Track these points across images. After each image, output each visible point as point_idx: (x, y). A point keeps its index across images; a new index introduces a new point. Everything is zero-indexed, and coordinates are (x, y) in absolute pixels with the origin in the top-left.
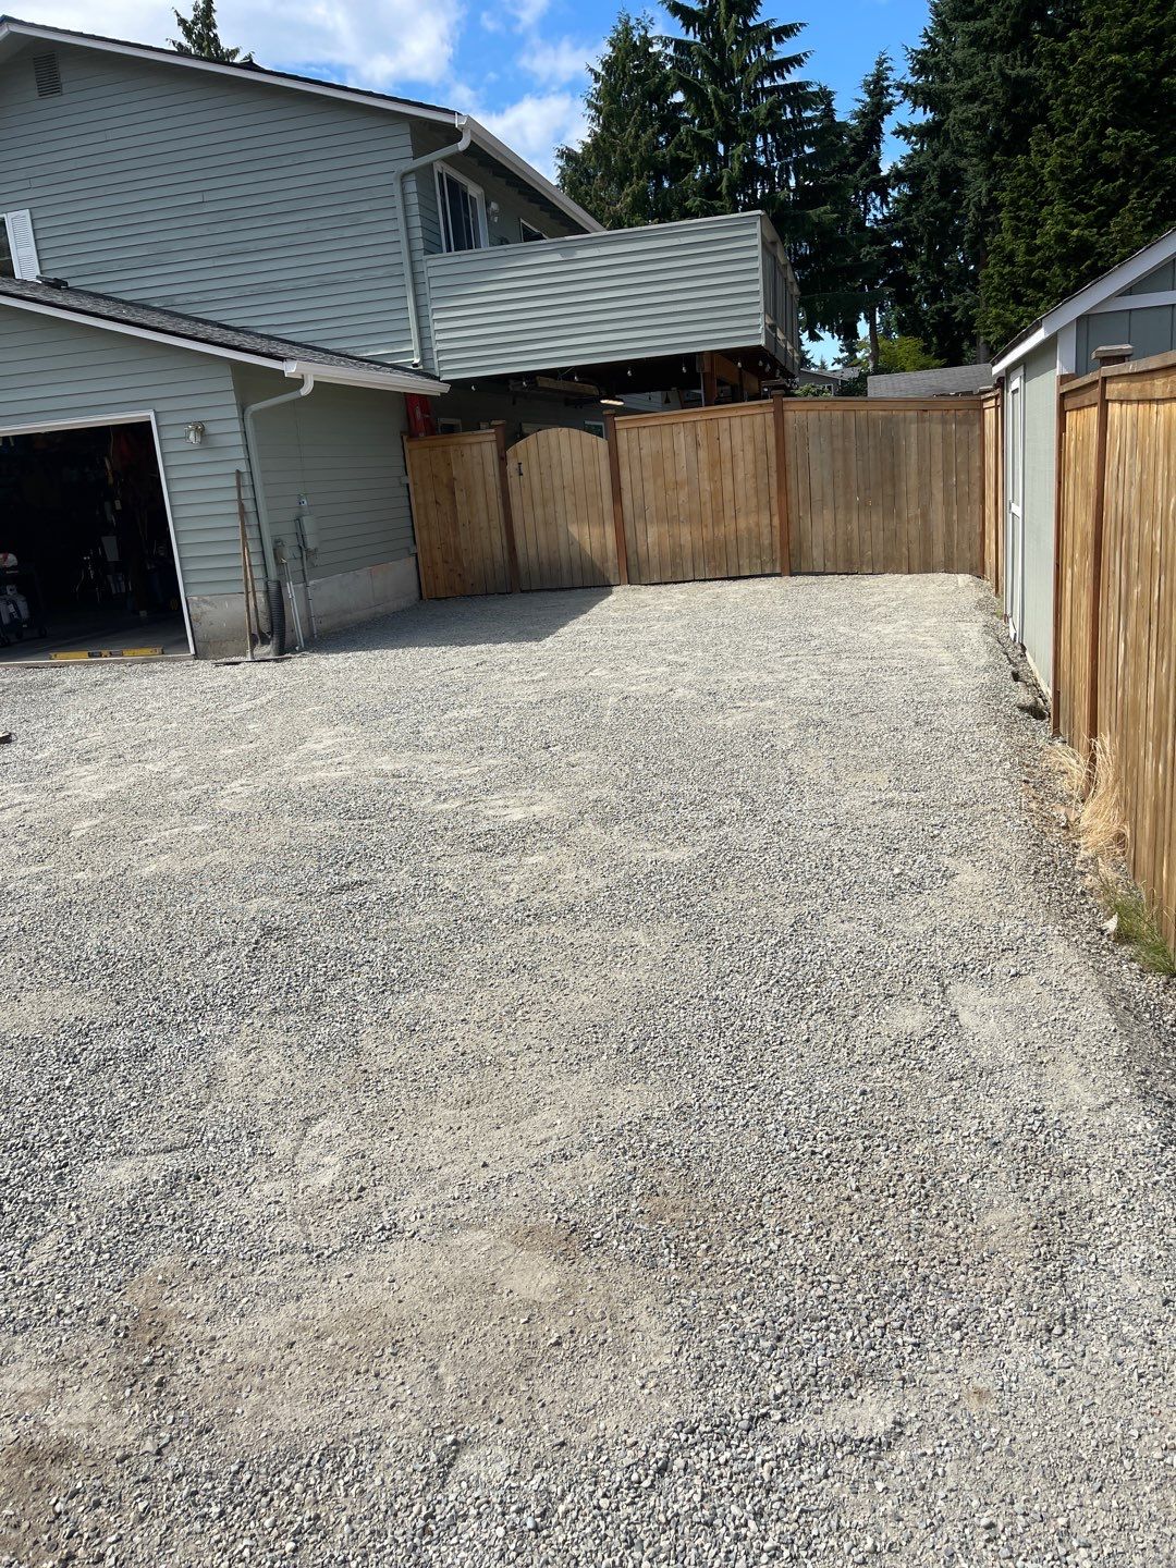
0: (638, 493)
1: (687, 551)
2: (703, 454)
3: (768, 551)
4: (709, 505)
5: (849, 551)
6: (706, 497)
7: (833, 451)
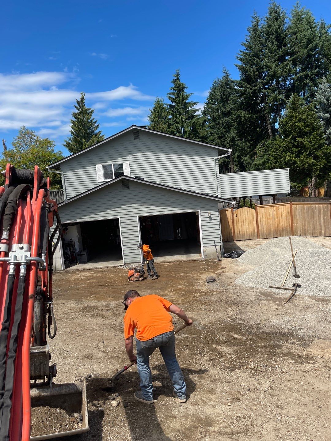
0: (262, 221)
1: (272, 232)
2: (275, 213)
3: (289, 232)
4: (276, 223)
5: (305, 232)
6: (276, 221)
7: (302, 212)
